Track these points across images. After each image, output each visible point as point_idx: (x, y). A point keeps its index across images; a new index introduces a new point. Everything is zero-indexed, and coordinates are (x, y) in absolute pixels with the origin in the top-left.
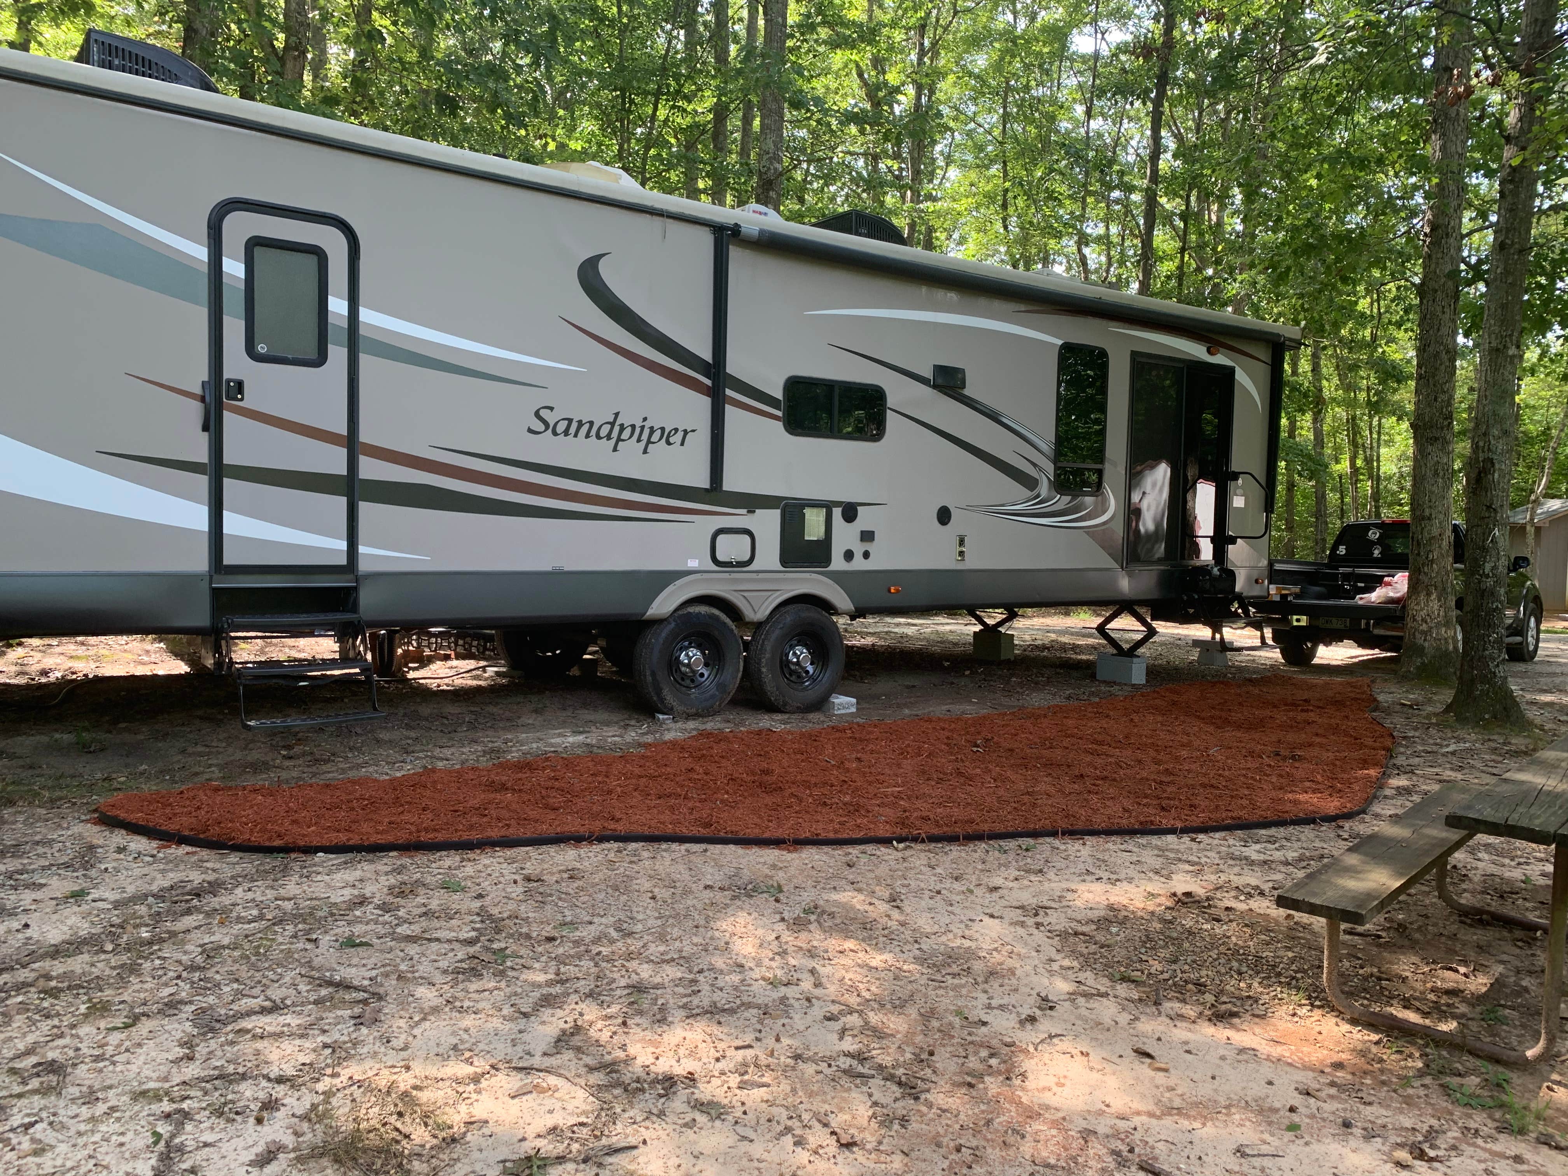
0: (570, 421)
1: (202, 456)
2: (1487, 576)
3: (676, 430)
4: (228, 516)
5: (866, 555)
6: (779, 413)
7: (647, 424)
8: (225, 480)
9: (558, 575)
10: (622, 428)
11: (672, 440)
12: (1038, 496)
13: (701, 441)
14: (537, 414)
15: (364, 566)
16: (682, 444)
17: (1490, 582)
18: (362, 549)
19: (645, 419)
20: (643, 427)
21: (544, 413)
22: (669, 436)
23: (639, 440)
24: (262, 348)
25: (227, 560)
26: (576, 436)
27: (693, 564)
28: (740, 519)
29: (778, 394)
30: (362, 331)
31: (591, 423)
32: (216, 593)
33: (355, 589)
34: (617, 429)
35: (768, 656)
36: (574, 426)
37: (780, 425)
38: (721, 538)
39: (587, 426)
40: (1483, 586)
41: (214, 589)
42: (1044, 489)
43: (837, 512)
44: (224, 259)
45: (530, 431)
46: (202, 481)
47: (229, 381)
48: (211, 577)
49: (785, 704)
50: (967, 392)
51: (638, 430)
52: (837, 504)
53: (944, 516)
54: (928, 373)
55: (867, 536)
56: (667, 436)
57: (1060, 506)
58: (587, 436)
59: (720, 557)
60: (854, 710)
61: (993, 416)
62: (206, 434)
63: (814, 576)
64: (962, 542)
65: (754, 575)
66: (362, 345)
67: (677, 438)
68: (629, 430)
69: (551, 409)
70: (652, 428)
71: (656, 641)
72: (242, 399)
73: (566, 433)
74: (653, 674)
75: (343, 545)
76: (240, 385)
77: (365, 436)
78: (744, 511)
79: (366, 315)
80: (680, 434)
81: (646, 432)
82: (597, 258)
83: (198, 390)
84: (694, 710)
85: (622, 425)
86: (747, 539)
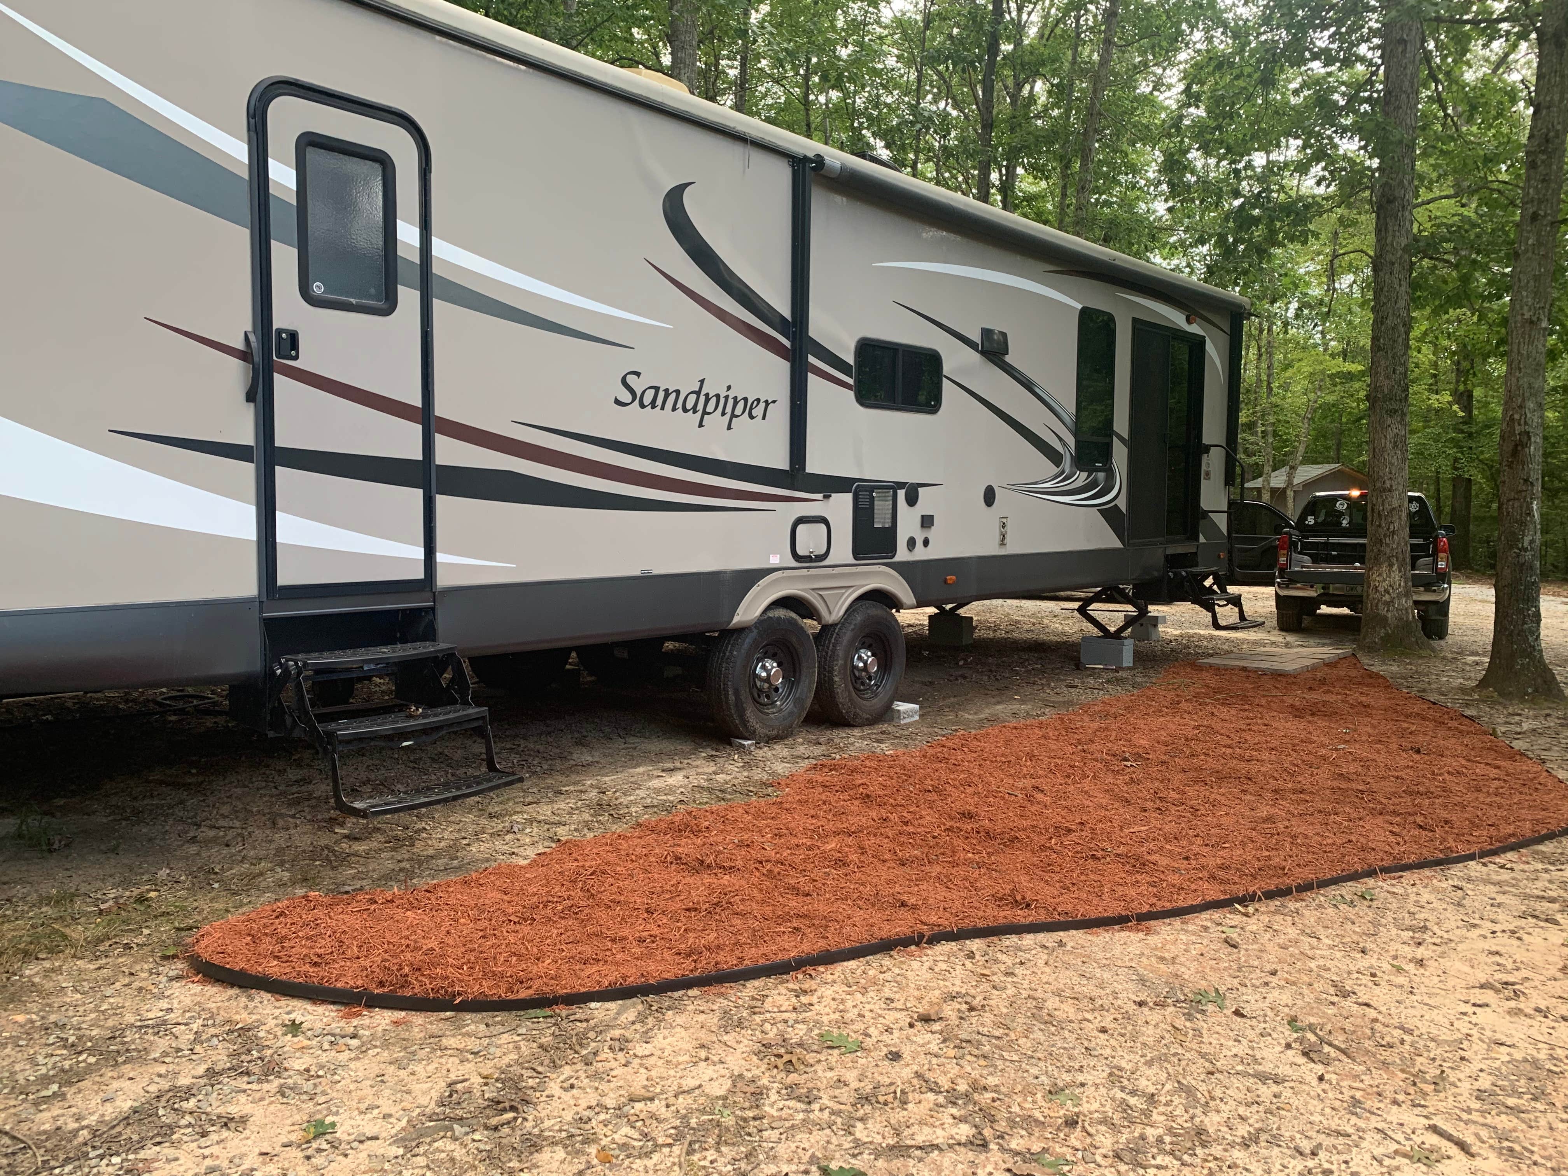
0: (657, 389)
1: (246, 436)
2: (1526, 550)
3: (758, 400)
4: (281, 517)
5: (926, 543)
6: (851, 381)
7: (732, 394)
8: (278, 469)
9: (647, 581)
10: (707, 399)
11: (754, 413)
12: (1063, 472)
13: (781, 414)
14: (624, 381)
15: (443, 580)
16: (764, 418)
17: (1529, 555)
18: (441, 557)
19: (729, 388)
20: (727, 397)
21: (631, 379)
22: (751, 409)
23: (723, 414)
24: (318, 288)
25: (283, 580)
26: (662, 408)
27: (775, 560)
28: (815, 506)
29: (850, 359)
30: (436, 269)
31: (678, 392)
32: (270, 624)
33: (433, 609)
34: (702, 399)
35: (840, 662)
36: (661, 395)
37: (851, 394)
38: (801, 528)
39: (673, 397)
40: (1522, 560)
41: (265, 619)
42: (1067, 463)
43: (901, 494)
44: (271, 161)
45: (617, 402)
46: (247, 471)
47: (279, 332)
48: (261, 602)
49: (856, 715)
50: (1008, 359)
51: (722, 401)
52: (901, 485)
53: (989, 497)
54: (976, 337)
55: (927, 522)
56: (749, 407)
57: (1080, 483)
58: (674, 409)
59: (801, 551)
60: (917, 718)
61: (1028, 385)
62: (252, 405)
63: (883, 568)
64: (1004, 526)
65: (829, 571)
66: (435, 287)
67: (758, 411)
68: (714, 400)
69: (638, 374)
70: (735, 398)
71: (739, 651)
72: (296, 358)
73: (653, 405)
74: (737, 693)
75: (419, 553)
76: (293, 337)
77: (441, 409)
78: (819, 496)
79: (440, 248)
80: (762, 405)
81: (731, 402)
82: (681, 188)
83: (240, 345)
84: (775, 732)
85: (707, 395)
86: (823, 527)
